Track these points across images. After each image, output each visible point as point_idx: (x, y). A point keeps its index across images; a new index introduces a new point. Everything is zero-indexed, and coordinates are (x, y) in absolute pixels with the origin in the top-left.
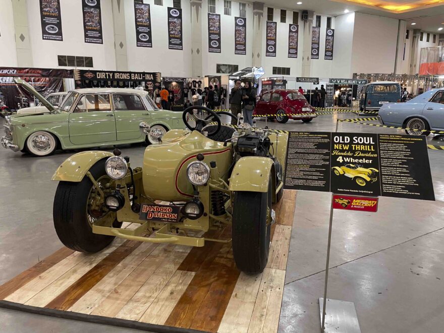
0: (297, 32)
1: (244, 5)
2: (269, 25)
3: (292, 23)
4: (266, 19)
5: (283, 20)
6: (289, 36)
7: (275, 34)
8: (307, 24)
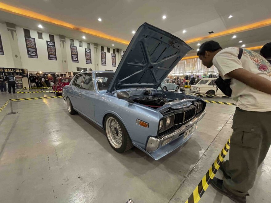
0: (115, 57)
1: (89, 44)
2: (102, 53)
3: (113, 53)
4: (101, 51)
5: (109, 51)
6: (112, 58)
7: (105, 57)
8: (119, 54)
